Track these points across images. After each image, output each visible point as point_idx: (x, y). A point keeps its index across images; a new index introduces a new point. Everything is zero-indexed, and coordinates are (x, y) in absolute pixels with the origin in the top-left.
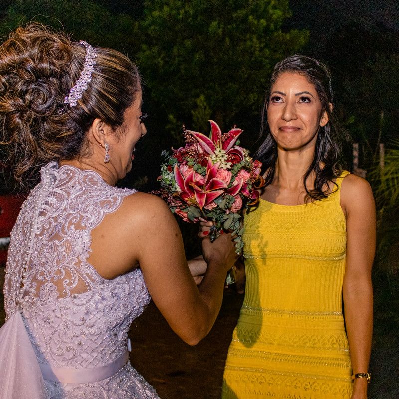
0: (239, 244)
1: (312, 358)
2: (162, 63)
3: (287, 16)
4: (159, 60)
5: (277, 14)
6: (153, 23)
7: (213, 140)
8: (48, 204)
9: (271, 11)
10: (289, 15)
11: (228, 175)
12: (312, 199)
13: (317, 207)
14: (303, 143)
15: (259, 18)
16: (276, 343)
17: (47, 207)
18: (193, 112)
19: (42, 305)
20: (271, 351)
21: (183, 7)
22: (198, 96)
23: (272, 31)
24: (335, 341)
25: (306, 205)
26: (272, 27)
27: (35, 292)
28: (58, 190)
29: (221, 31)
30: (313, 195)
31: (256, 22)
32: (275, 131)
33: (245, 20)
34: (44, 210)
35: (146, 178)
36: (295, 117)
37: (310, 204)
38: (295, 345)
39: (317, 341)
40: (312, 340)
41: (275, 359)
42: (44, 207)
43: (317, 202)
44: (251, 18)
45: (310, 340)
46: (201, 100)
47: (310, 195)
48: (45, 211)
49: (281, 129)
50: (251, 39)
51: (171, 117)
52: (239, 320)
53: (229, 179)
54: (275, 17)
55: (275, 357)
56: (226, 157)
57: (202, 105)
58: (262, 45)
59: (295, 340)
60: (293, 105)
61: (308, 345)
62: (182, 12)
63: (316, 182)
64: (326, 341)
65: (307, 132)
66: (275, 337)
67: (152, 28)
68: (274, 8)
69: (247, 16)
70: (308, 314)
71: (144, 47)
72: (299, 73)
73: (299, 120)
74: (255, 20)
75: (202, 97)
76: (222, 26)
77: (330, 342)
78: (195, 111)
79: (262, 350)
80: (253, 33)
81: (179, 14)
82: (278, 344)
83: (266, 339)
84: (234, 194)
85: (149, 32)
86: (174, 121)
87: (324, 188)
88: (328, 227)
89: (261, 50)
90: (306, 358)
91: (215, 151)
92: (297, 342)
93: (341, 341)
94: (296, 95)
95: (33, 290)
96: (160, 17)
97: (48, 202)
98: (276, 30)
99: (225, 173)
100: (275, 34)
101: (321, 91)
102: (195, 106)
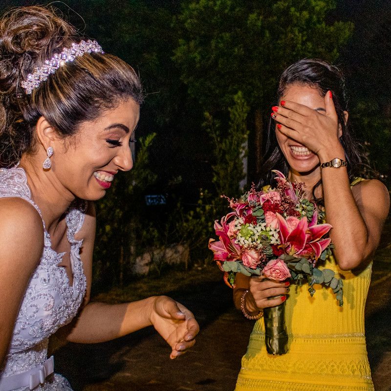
1: (331, 387)
2: (199, 57)
3: (331, 7)
4: (196, 54)
5: (320, 5)
9: (313, 3)
10: (333, 6)
15: (301, 10)
16: (289, 371)
18: (229, 109)
20: (283, 380)
22: (236, 92)
23: (315, 24)
26: (315, 19)
29: (259, 24)
31: (298, 14)
33: (285, 12)
35: (180, 178)
38: (311, 372)
39: (335, 367)
40: (330, 366)
41: (289, 389)
44: (293, 9)
46: (238, 96)
50: (292, 32)
51: (207, 114)
52: (248, 347)
54: (317, 8)
55: (289, 386)
57: (239, 101)
58: (304, 38)
59: (311, 367)
61: (325, 372)
64: (346, 368)
66: (289, 364)
67: (189, 21)
69: (288, 8)
70: (325, 338)
71: (181, 41)
74: (297, 12)
75: (240, 93)
76: (261, 18)
77: (351, 368)
78: (232, 108)
79: (274, 379)
80: (295, 25)
81: (215, 5)
82: (293, 372)
83: (278, 367)
85: (186, 25)
86: (210, 118)
89: (304, 43)
90: (323, 387)
92: (313, 369)
93: (362, 367)
96: (197, 9)
98: (319, 22)
100: (318, 26)
102: (233, 103)
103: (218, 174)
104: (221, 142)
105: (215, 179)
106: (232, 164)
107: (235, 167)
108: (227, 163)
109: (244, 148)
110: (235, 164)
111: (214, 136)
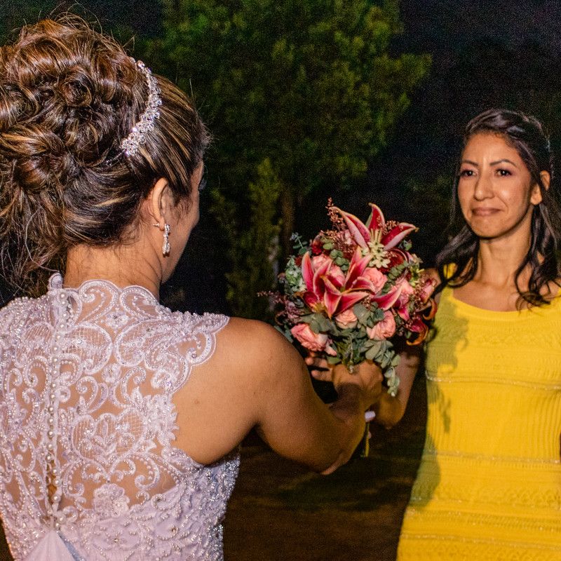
0: (393, 381)
3: (396, 31)
5: (381, 28)
6: (180, 41)
7: (370, 230)
8: (75, 351)
9: (371, 24)
10: (400, 30)
11: (381, 279)
12: (530, 305)
13: (535, 316)
14: (506, 229)
15: (351, 34)
17: (74, 356)
18: (251, 186)
19: (101, 519)
21: (230, 16)
22: (260, 161)
23: (372, 56)
24: (553, 498)
25: (520, 313)
26: (373, 48)
27: (84, 500)
28: (87, 325)
29: (290, 57)
30: (528, 298)
31: (346, 41)
32: (467, 215)
33: (328, 38)
34: (69, 360)
36: (490, 195)
37: (525, 311)
42: (67, 355)
43: (536, 309)
44: (338, 34)
45: (518, 496)
46: (265, 167)
47: (524, 298)
48: (70, 363)
49: (474, 212)
51: (216, 193)
53: (381, 284)
54: (377, 33)
56: (384, 253)
57: (266, 174)
58: (358, 78)
60: (488, 178)
62: (228, 24)
63: (531, 282)
64: (541, 498)
65: (510, 214)
67: (180, 48)
68: (376, 17)
69: (331, 33)
72: (496, 134)
73: (496, 199)
74: (346, 37)
76: (292, 47)
77: (546, 500)
78: (255, 185)
80: (344, 58)
81: (222, 27)
84: (384, 307)
86: (222, 200)
87: (543, 291)
88: (550, 343)
89: (357, 85)
91: (369, 243)
94: (492, 164)
95: (79, 497)
96: (191, 33)
97: (74, 347)
98: (379, 53)
99: (378, 275)
100: (378, 60)
101: (527, 157)
102: (256, 176)
103: (234, 286)
104: (238, 237)
105: (231, 294)
106: (256, 270)
107: (262, 276)
108: (249, 270)
109: (273, 246)
110: (262, 270)
111: (228, 227)
